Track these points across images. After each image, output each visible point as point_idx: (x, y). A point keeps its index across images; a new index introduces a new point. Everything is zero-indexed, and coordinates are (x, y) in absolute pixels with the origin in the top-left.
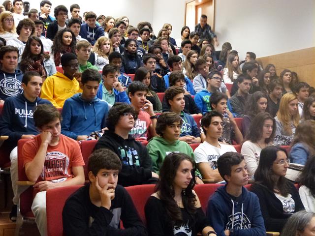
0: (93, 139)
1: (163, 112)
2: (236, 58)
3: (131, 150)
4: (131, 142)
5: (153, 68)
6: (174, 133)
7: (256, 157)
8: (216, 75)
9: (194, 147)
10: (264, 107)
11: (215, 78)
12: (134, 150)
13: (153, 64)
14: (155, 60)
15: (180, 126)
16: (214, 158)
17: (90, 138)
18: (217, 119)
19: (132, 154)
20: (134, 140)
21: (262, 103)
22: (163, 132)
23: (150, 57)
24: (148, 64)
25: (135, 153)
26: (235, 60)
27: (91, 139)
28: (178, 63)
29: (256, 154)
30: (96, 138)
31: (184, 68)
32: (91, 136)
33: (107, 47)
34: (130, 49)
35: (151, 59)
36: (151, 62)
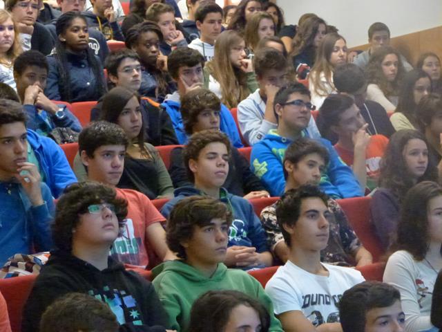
0: (23, 273)
1: (176, 194)
2: (338, 43)
3: (121, 297)
4: (116, 275)
5: (136, 82)
6: (214, 244)
7: (420, 289)
9: (264, 278)
10: (421, 162)
11: (293, 103)
12: (128, 294)
13: (136, 72)
14: (137, 63)
15: (225, 227)
16: (314, 304)
17: (13, 270)
18: (313, 204)
19: (123, 306)
20: (121, 269)
21: (415, 153)
22: (186, 245)
23: (124, 58)
24: (122, 75)
25: (130, 301)
26: (338, 48)
27: (16, 275)
28: (194, 68)
29: (419, 282)
30: (29, 269)
31: (211, 78)
32: (15, 265)
34: (72, 38)
35: (128, 62)
36: (128, 70)
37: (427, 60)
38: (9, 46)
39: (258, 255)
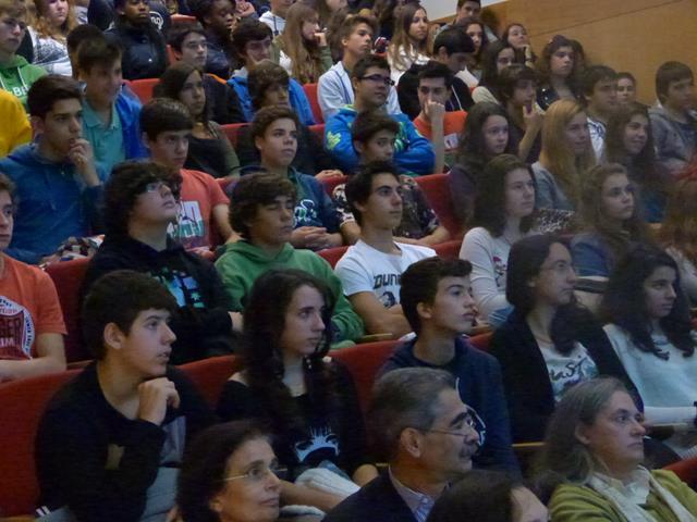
0: (77, 256)
1: (242, 173)
2: (418, 13)
3: (181, 278)
4: (176, 257)
5: (200, 58)
6: (279, 223)
7: (498, 267)
8: (372, 71)
9: (334, 258)
10: (501, 141)
11: (371, 78)
12: (188, 275)
13: (201, 49)
14: (203, 38)
16: (386, 284)
17: (67, 254)
18: (386, 179)
19: (183, 288)
20: (182, 249)
21: (495, 130)
22: (250, 225)
23: (186, 34)
24: (186, 50)
25: (190, 283)
26: (418, 20)
27: (71, 258)
28: (262, 42)
29: (496, 259)
30: (84, 252)
31: (282, 53)
32: (69, 248)
33: (60, 9)
34: (131, 11)
35: (193, 37)
36: (194, 45)
37: (512, 30)
38: (63, 19)
39: (328, 236)
